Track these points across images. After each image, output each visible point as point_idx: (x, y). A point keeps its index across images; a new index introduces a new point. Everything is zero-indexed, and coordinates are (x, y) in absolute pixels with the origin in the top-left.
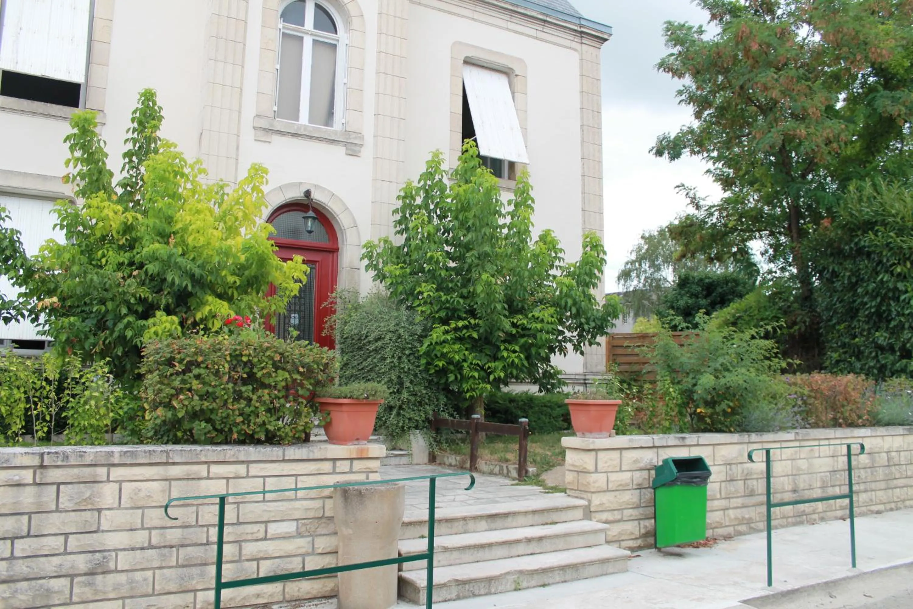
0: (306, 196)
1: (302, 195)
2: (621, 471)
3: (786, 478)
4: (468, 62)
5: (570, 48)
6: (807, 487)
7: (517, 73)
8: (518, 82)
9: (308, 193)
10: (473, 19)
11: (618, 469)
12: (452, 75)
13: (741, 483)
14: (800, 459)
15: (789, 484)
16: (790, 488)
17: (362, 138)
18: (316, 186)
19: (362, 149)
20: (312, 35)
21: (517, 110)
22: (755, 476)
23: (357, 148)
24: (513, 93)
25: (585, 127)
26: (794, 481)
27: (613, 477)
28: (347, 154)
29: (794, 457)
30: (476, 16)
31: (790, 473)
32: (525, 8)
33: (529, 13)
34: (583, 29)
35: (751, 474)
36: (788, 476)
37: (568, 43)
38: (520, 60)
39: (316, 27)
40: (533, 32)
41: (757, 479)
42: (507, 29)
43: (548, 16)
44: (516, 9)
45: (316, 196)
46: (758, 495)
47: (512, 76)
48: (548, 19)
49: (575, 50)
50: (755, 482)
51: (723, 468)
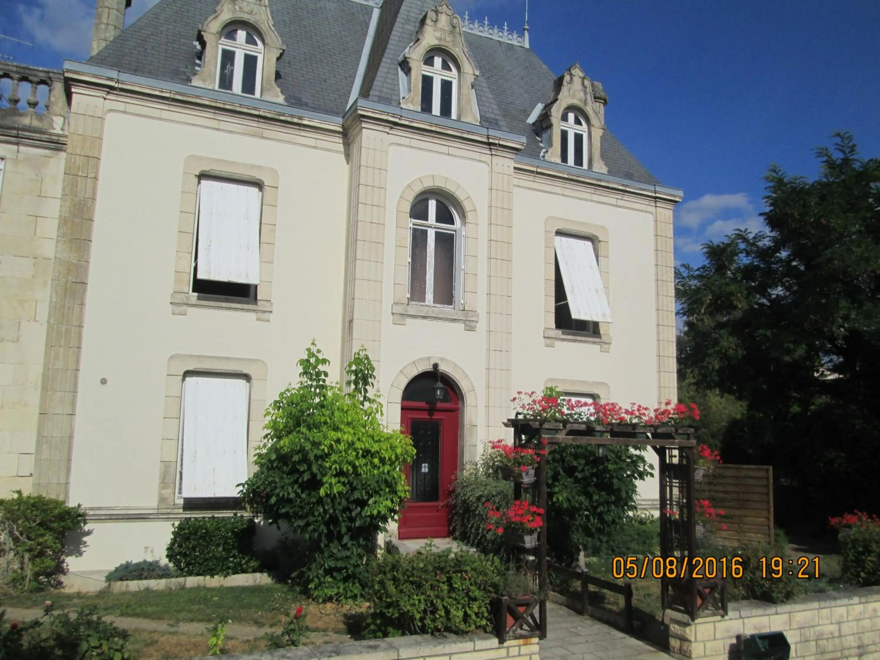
0: (434, 368)
1: (431, 367)
2: (715, 639)
3: (852, 637)
4: (559, 233)
5: (646, 212)
6: (872, 643)
7: (600, 240)
8: (601, 246)
9: (436, 366)
10: (563, 195)
11: (712, 638)
12: (546, 247)
13: (813, 643)
14: (864, 618)
15: (855, 641)
16: (856, 645)
17: (478, 315)
18: (442, 359)
19: (478, 325)
20: (435, 228)
21: (600, 272)
22: (825, 636)
23: (473, 324)
24: (597, 257)
25: (660, 282)
26: (860, 638)
27: (709, 645)
28: (465, 330)
29: (859, 617)
30: (566, 192)
31: (856, 632)
32: (608, 182)
33: (611, 185)
34: (657, 195)
35: (822, 634)
36: (854, 634)
37: (644, 207)
38: (603, 228)
39: (437, 221)
40: (614, 201)
41: (827, 639)
42: (592, 201)
43: (627, 186)
44: (599, 183)
45: (443, 368)
46: (828, 652)
47: (597, 242)
48: (627, 189)
49: (650, 213)
50: (825, 642)
51: (798, 632)
